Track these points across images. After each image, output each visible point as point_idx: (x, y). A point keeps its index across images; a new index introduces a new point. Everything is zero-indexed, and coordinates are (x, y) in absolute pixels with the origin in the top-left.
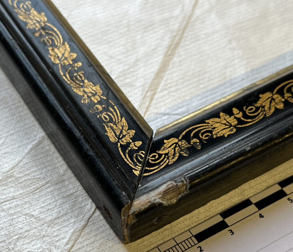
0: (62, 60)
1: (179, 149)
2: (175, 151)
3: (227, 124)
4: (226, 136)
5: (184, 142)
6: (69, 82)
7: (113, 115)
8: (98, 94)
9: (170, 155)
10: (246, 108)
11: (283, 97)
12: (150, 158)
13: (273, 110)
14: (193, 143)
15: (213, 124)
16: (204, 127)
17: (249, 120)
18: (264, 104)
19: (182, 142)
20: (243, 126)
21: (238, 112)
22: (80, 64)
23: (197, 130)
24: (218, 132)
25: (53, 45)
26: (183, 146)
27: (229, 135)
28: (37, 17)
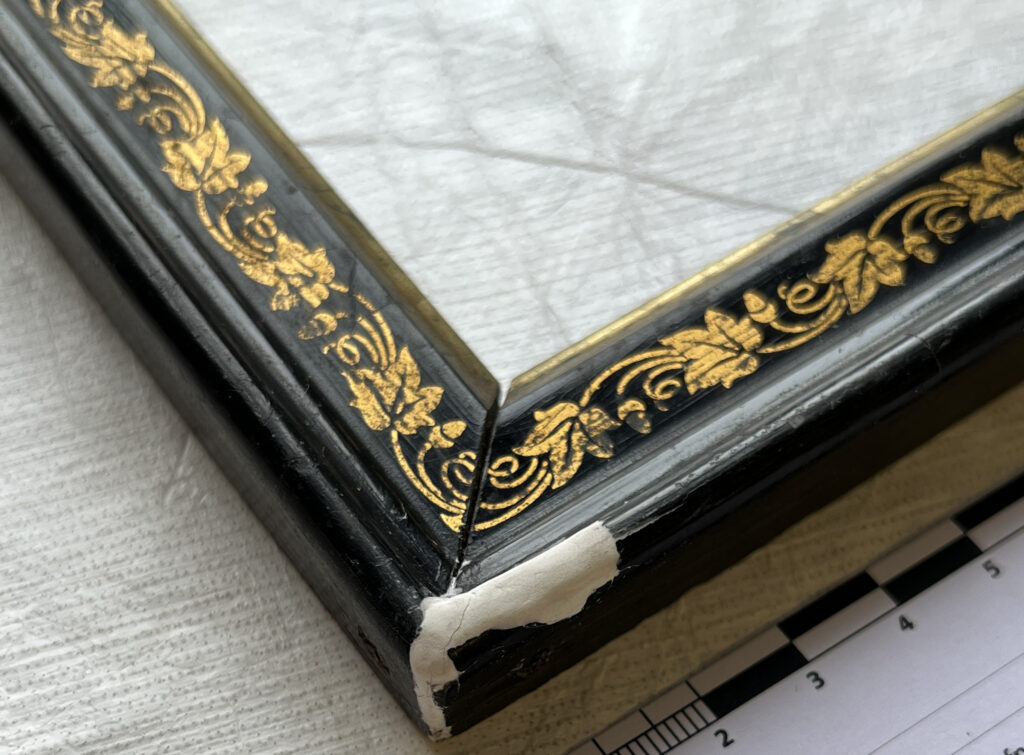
0: (206, 178)
1: (581, 437)
2: (569, 443)
3: (730, 345)
4: (727, 384)
5: (596, 411)
6: (229, 247)
7: (372, 342)
8: (322, 277)
9: (555, 459)
10: (786, 292)
11: (901, 248)
12: (493, 472)
13: (870, 290)
14: (624, 415)
15: (687, 350)
16: (659, 362)
17: (798, 329)
18: (840, 274)
19: (591, 414)
20: (780, 348)
21: (762, 303)
22: (261, 186)
23: (635, 372)
24: (703, 374)
25: (177, 133)
26: (595, 428)
27: (737, 383)
28: (124, 50)
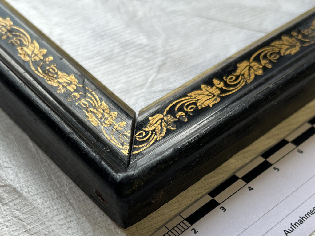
0: (32, 57)
1: (165, 124)
2: (161, 126)
3: (210, 94)
4: (211, 106)
5: (169, 116)
6: (42, 76)
7: (92, 100)
8: (73, 83)
9: (157, 131)
10: (226, 78)
11: (261, 64)
12: (137, 136)
13: (253, 77)
14: (179, 117)
15: (196, 97)
16: (188, 100)
17: (232, 89)
18: (243, 73)
19: (167, 117)
20: (226, 94)
21: (219, 82)
22: (51, 58)
23: (180, 104)
24: (203, 103)
25: (22, 45)
26: (169, 121)
27: (214, 105)
